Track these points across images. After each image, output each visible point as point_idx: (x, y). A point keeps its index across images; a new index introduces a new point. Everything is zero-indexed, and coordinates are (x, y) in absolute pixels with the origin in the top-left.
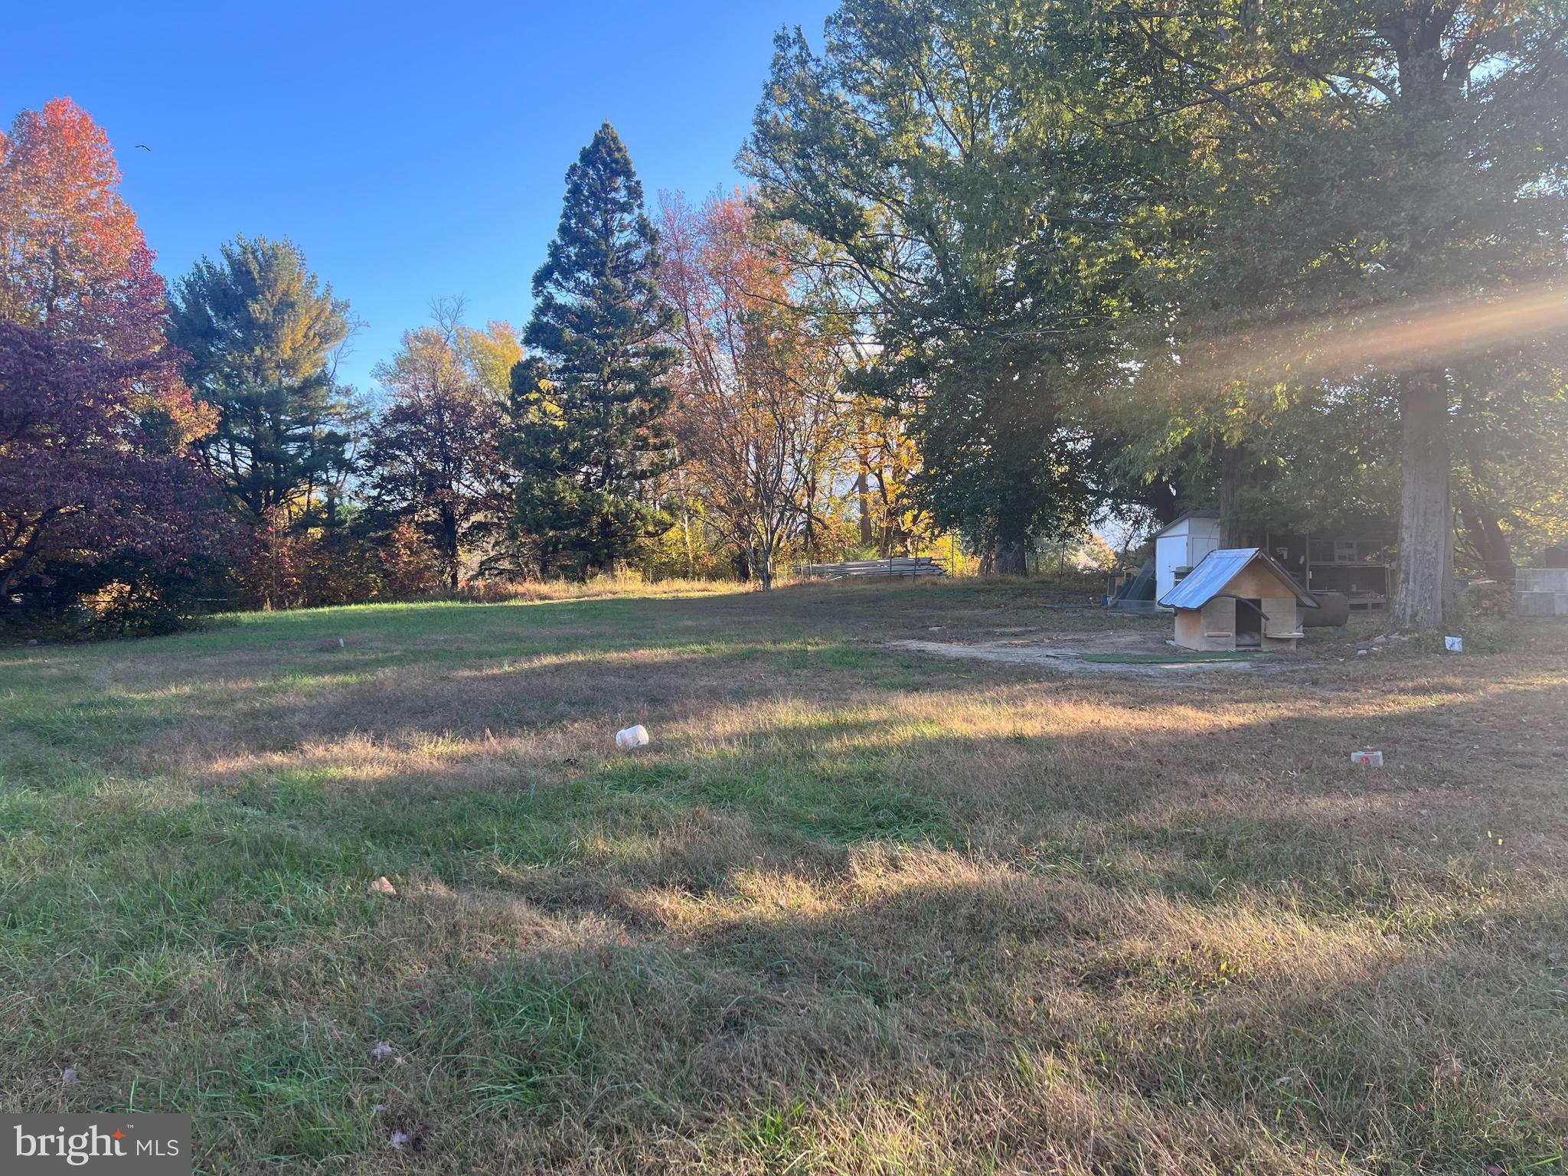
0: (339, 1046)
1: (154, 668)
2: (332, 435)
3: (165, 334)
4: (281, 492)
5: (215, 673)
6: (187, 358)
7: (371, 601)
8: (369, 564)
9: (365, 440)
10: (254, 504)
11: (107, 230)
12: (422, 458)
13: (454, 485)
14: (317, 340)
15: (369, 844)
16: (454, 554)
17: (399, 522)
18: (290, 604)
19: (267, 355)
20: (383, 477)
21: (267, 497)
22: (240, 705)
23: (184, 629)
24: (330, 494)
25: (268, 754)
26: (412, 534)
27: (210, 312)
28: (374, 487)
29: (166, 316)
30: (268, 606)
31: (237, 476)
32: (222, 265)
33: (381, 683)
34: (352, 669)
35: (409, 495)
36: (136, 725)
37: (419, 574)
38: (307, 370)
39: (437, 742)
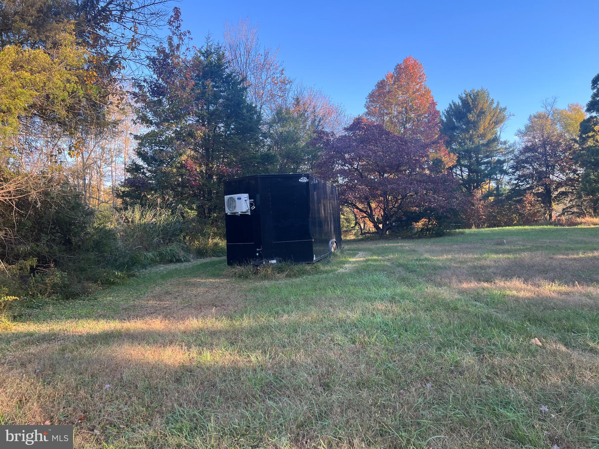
0: (526, 403)
1: (438, 248)
2: (499, 161)
3: (439, 131)
4: (478, 184)
5: (459, 252)
6: (447, 138)
7: (515, 225)
8: (513, 210)
9: (512, 161)
10: (469, 189)
11: (422, 98)
12: (536, 166)
13: (551, 176)
14: (493, 124)
15: (528, 323)
16: (551, 205)
17: (526, 193)
18: (482, 226)
19: (474, 133)
20: (519, 176)
21: (474, 186)
22: (469, 264)
23: (446, 235)
24: (497, 184)
25: (482, 283)
26: (531, 198)
27: (454, 120)
28: (516, 180)
29: (440, 125)
30: (474, 227)
31: (463, 179)
32: (459, 102)
33: (523, 258)
34: (511, 252)
35: (530, 182)
36: (435, 268)
37: (535, 214)
38: (490, 136)
39: (552, 285)
